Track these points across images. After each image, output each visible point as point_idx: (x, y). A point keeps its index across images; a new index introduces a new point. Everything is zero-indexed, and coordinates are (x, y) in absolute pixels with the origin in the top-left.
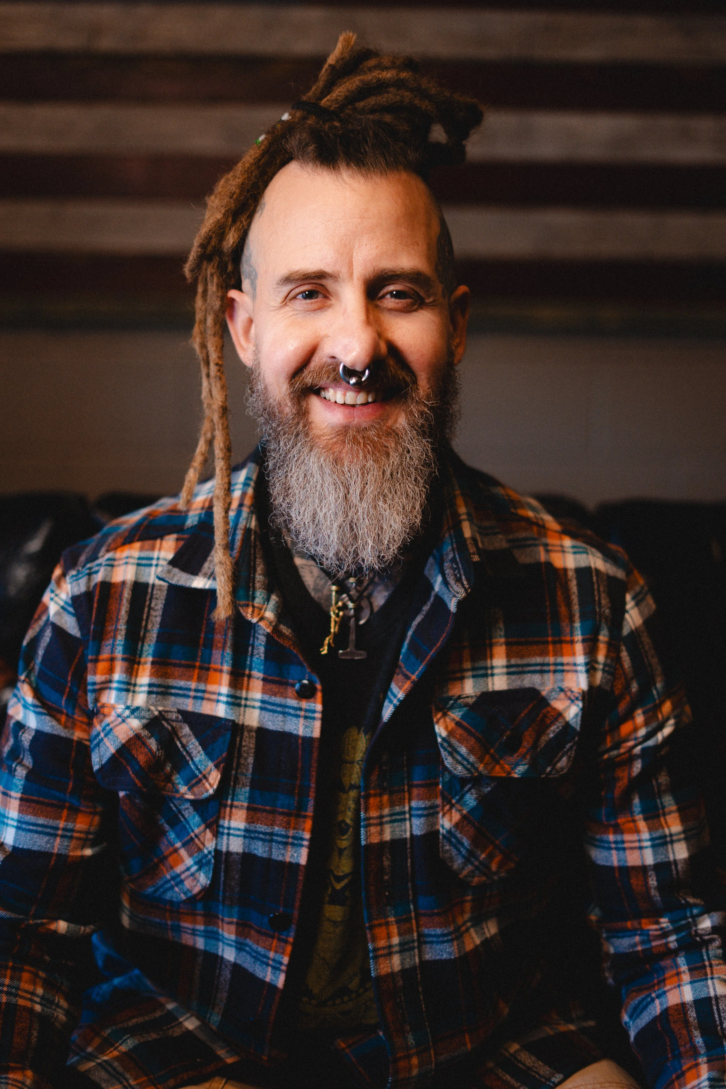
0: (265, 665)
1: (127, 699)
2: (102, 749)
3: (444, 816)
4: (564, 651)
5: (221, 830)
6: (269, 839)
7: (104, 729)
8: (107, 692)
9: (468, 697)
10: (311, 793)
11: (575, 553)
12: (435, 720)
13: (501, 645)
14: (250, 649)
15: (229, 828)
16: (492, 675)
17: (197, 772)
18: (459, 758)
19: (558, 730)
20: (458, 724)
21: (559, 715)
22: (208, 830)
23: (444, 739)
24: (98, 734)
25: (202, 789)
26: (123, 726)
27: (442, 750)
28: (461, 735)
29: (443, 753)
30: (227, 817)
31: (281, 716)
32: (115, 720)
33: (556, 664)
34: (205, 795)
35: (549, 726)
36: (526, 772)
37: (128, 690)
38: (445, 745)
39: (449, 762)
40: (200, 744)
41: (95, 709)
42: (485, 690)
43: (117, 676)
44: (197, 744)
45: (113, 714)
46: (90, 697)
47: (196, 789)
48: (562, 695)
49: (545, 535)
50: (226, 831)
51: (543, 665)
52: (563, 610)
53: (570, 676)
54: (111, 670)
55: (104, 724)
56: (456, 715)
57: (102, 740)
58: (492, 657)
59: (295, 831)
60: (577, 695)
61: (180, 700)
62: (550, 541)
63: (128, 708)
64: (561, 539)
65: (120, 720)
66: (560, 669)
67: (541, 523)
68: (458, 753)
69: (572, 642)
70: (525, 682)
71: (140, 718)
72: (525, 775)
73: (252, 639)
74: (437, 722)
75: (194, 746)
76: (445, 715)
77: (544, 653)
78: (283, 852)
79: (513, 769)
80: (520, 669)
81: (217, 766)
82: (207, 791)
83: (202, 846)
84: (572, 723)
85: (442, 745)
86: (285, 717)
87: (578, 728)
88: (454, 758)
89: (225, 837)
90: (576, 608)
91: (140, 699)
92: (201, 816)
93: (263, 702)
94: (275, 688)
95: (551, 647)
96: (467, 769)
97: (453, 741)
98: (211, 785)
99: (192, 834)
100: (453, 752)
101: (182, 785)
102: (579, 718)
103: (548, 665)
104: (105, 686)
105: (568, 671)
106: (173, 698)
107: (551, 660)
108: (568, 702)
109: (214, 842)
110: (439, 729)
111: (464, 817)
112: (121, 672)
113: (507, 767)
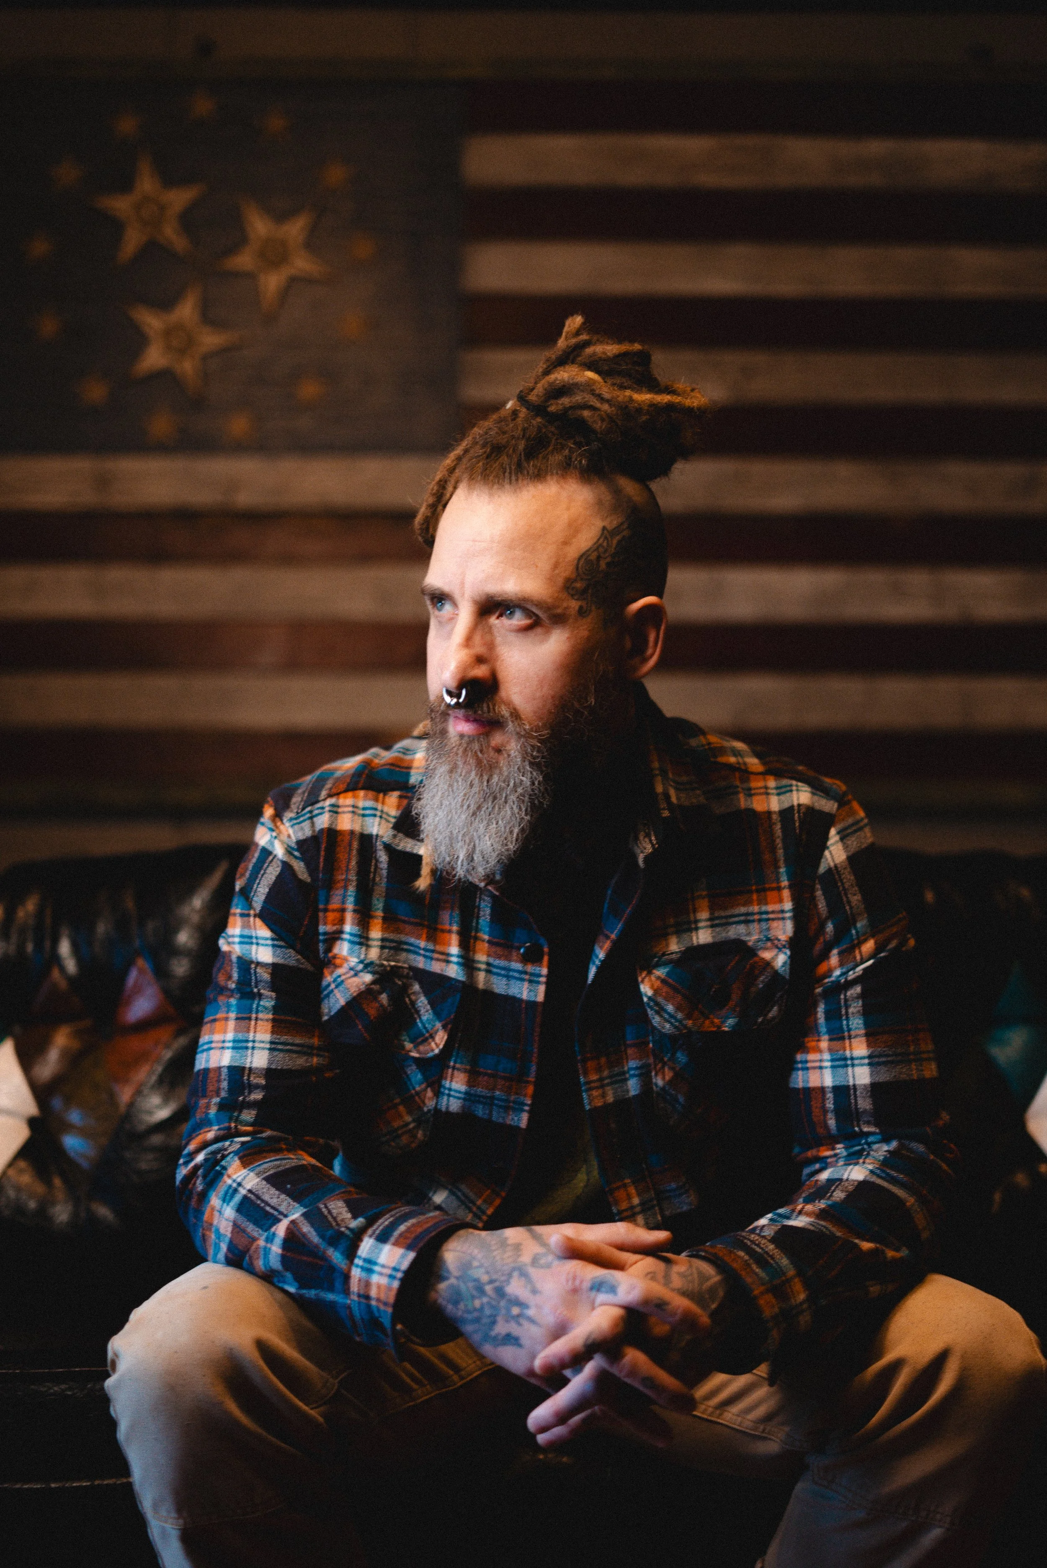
0: (490, 927)
1: (360, 953)
2: (332, 1000)
3: (656, 1075)
4: (769, 899)
5: (442, 1090)
6: (490, 1102)
7: (334, 981)
8: (339, 943)
9: (672, 953)
10: (534, 1059)
11: (778, 794)
12: (640, 979)
13: (704, 898)
14: (476, 910)
15: (450, 1089)
16: (697, 929)
17: (424, 1031)
18: (666, 1016)
19: (766, 980)
20: (663, 981)
21: (768, 964)
22: (429, 1090)
23: (650, 998)
24: (329, 985)
25: (427, 1048)
26: (355, 979)
27: (649, 1010)
28: (667, 992)
29: (650, 1012)
30: (449, 1079)
31: (505, 979)
32: (347, 973)
33: (761, 913)
34: (431, 1054)
35: (758, 976)
36: (737, 1024)
37: (361, 944)
38: (652, 1004)
39: (656, 1020)
40: (429, 1003)
41: (326, 959)
42: (689, 945)
43: (349, 927)
44: (426, 1002)
45: (345, 965)
46: (321, 947)
47: (422, 1048)
48: (769, 944)
49: (747, 780)
50: (447, 1092)
51: (747, 914)
52: (767, 857)
53: (775, 924)
54: (342, 921)
55: (335, 975)
56: (661, 972)
57: (332, 991)
58: (695, 911)
59: (516, 1096)
60: (784, 943)
61: (412, 956)
62: (753, 784)
63: (361, 962)
64: (765, 780)
65: (352, 973)
66: (764, 919)
67: (743, 767)
68: (665, 1011)
69: (779, 889)
70: (730, 933)
71: (373, 973)
72: (735, 1028)
73: (478, 900)
74: (643, 981)
75: (422, 1002)
76: (650, 973)
77: (748, 903)
78: (503, 1115)
79: (723, 1022)
80: (724, 921)
81: (444, 1027)
82: (433, 1050)
83: (422, 1105)
84: (781, 971)
85: (648, 1004)
86: (509, 981)
87: (787, 977)
88: (661, 1016)
89: (445, 1098)
90: (780, 852)
91: (374, 953)
92: (423, 1074)
93: (488, 964)
94: (499, 950)
95: (755, 897)
96: (676, 1027)
97: (660, 1000)
98: (437, 1045)
99: (413, 1092)
100: (660, 1011)
101: (408, 1042)
102: (788, 967)
103: (753, 914)
104: (335, 937)
105: (773, 919)
106: (404, 954)
107: (756, 909)
108: (777, 950)
109: (435, 1101)
110: (644, 988)
111: (677, 1075)
112: (353, 924)
113: (716, 1021)
